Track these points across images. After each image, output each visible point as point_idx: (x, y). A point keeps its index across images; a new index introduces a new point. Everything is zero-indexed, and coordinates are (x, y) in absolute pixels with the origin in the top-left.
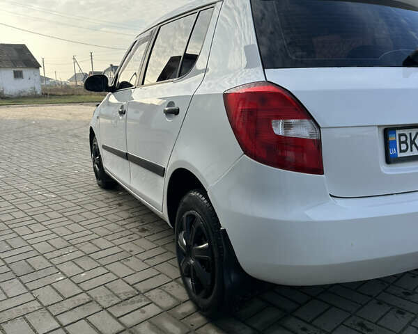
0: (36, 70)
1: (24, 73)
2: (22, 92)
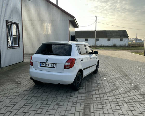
0: (127, 38)
1: (123, 39)
2: (121, 45)
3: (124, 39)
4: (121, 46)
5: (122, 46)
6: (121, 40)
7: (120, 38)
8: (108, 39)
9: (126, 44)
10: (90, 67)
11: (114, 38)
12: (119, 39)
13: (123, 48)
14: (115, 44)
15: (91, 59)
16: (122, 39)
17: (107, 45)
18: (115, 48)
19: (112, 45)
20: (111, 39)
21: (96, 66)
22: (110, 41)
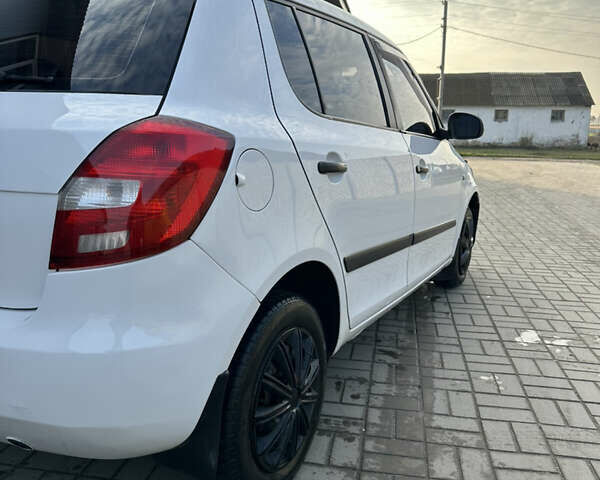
0: (585, 110)
1: (566, 114)
2: (557, 141)
3: (571, 113)
4: (557, 145)
5: (562, 144)
6: (557, 117)
7: (554, 108)
8: (497, 112)
9: (577, 136)
10: (413, 240)
11: (526, 105)
12: (547, 113)
13: (568, 153)
14: (529, 136)
15: (421, 171)
16: (563, 111)
17: (491, 142)
18: (530, 152)
19: (514, 141)
20: (512, 113)
21: (456, 232)
22: (504, 123)
